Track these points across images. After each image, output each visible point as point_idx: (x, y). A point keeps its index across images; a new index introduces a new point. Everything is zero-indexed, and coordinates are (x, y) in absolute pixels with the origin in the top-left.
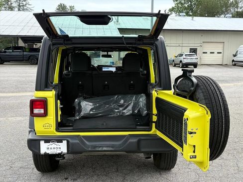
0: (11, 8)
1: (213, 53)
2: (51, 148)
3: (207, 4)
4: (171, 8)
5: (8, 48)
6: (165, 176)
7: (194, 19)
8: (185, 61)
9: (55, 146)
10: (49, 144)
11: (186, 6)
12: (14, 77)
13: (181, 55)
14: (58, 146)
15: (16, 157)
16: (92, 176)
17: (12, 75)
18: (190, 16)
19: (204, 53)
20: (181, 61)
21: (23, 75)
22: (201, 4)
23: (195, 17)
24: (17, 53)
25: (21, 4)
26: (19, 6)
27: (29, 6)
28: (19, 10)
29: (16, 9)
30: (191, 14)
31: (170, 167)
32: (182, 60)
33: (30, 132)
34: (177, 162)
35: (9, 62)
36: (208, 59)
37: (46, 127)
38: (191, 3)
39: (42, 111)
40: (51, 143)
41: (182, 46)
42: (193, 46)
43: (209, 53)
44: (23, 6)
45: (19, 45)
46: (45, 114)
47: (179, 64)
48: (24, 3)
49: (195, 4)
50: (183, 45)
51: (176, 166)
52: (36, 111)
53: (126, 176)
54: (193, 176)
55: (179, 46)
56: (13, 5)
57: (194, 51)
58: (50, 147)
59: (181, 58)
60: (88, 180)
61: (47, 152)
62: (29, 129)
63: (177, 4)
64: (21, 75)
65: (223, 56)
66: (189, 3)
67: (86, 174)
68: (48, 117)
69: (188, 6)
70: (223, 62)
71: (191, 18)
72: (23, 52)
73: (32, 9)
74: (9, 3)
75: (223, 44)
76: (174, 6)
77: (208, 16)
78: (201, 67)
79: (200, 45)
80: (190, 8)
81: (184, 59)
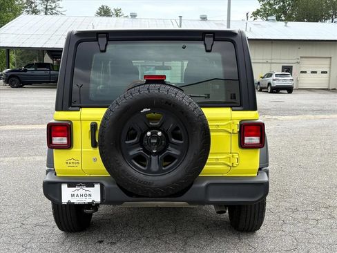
0: (35, 12)
1: (316, 72)
2: (77, 195)
3: (307, 5)
4: (255, 10)
5: (30, 66)
6: (247, 242)
7: (288, 25)
8: (275, 84)
9: (84, 192)
10: (74, 189)
11: (277, 8)
12: (36, 103)
13: (270, 75)
14: (88, 193)
15: (31, 210)
16: (139, 239)
17: (34, 101)
18: (282, 20)
19: (302, 72)
20: (269, 84)
21: (49, 101)
22: (297, 5)
23: (289, 23)
24: (42, 72)
25: (49, 7)
26: (46, 9)
27: (59, 9)
28: (46, 14)
29: (43, 13)
30: (283, 18)
31: (254, 228)
32: (272, 82)
33: (47, 172)
34: (265, 221)
35: (31, 84)
36: (308, 80)
37: (70, 165)
38: (284, 3)
39: (64, 140)
40: (77, 188)
41: (271, 63)
42: (287, 63)
43: (309, 72)
44: (51, 9)
45: (45, 62)
46: (69, 145)
47: (267, 88)
48: (53, 5)
49: (289, 5)
50: (273, 61)
51: (262, 227)
52: (56, 140)
53: (189, 240)
54: (289, 241)
55: (267, 62)
56: (37, 8)
57: (288, 69)
58: (76, 193)
59: (270, 80)
60: (133, 244)
61: (72, 201)
62: (47, 168)
63: (264, 5)
64: (46, 101)
65: (329, 77)
66: (282, 3)
67: (130, 236)
68: (73, 150)
69: (279, 7)
70: (329, 86)
71: (283, 23)
72: (50, 70)
73: (63, 13)
74: (33, 5)
75: (329, 60)
76: (259, 7)
77: (309, 21)
78: (299, 92)
79: (296, 61)
80: (282, 10)
81: (274, 80)
